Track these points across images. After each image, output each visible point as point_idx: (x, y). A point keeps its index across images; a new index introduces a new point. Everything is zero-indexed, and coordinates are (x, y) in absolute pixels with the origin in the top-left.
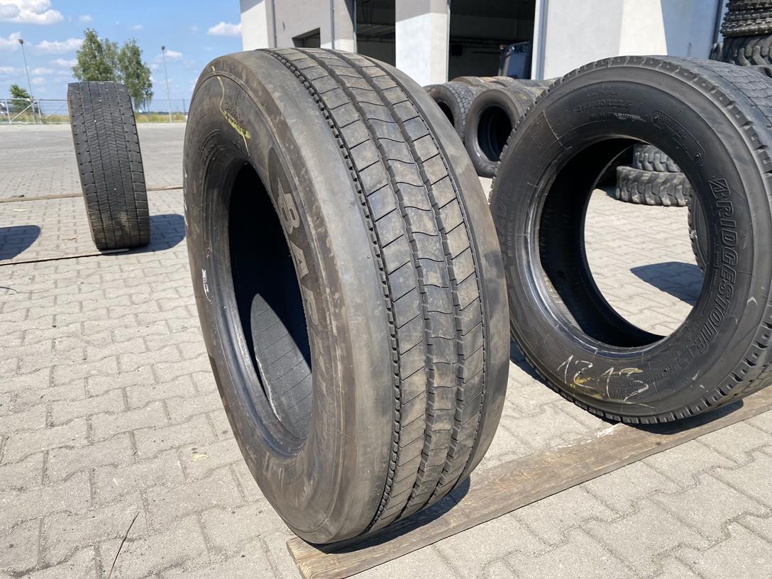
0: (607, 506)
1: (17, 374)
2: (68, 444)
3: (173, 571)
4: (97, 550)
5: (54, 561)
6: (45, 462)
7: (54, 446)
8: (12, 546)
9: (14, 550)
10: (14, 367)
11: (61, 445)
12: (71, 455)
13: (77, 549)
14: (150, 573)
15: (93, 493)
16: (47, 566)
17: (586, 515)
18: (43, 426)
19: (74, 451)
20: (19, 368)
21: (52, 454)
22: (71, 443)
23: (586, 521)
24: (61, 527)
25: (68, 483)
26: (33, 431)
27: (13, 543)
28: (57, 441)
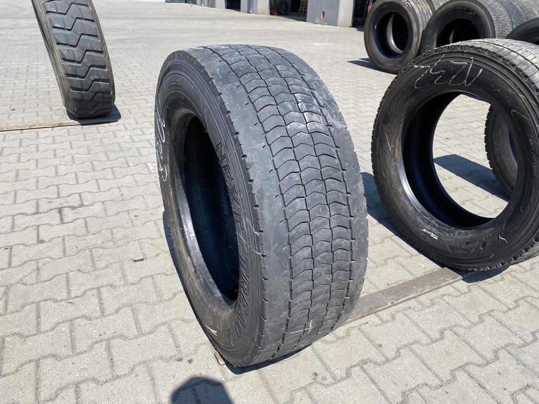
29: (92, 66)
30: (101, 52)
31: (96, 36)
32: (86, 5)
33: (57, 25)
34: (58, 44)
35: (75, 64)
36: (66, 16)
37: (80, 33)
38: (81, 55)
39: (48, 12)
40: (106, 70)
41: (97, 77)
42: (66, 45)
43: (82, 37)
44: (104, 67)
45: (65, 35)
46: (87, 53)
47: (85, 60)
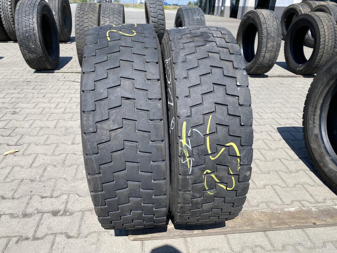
0: (270, 243)
1: (70, 120)
2: (75, 152)
3: (88, 212)
4: (68, 196)
5: (54, 196)
6: (66, 158)
7: (70, 152)
8: (45, 186)
9: (45, 188)
10: (70, 117)
11: (73, 153)
12: (75, 157)
13: (63, 194)
14: (81, 210)
15: (76, 174)
16: (52, 197)
17: (258, 244)
18: (70, 143)
19: (76, 156)
20: (72, 118)
21: (69, 155)
22: (76, 153)
23: (256, 246)
24: (61, 184)
25: (69, 168)
26: (67, 144)
27: (45, 185)
28: (72, 151)
29: (160, 25)
30: (163, 20)
31: (163, 15)
32: (161, 6)
33: (152, 11)
34: (152, 17)
35: (155, 24)
36: (155, 9)
37: (158, 14)
38: (157, 21)
39: (151, 7)
40: (164, 26)
41: (161, 28)
42: (153, 17)
43: (159, 15)
44: (163, 25)
45: (154, 15)
46: (160, 20)
47: (158, 23)
